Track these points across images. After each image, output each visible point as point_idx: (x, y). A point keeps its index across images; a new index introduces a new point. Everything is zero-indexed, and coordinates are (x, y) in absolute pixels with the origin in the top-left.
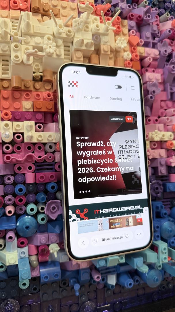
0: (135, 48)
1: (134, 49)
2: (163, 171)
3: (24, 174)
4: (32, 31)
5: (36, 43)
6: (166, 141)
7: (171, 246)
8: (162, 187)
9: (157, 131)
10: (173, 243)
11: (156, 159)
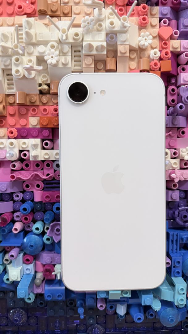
0: (167, 42)
1: (165, 44)
3: (33, 192)
4: (34, 41)
5: (39, 53)
9: (187, 148)
11: (187, 181)
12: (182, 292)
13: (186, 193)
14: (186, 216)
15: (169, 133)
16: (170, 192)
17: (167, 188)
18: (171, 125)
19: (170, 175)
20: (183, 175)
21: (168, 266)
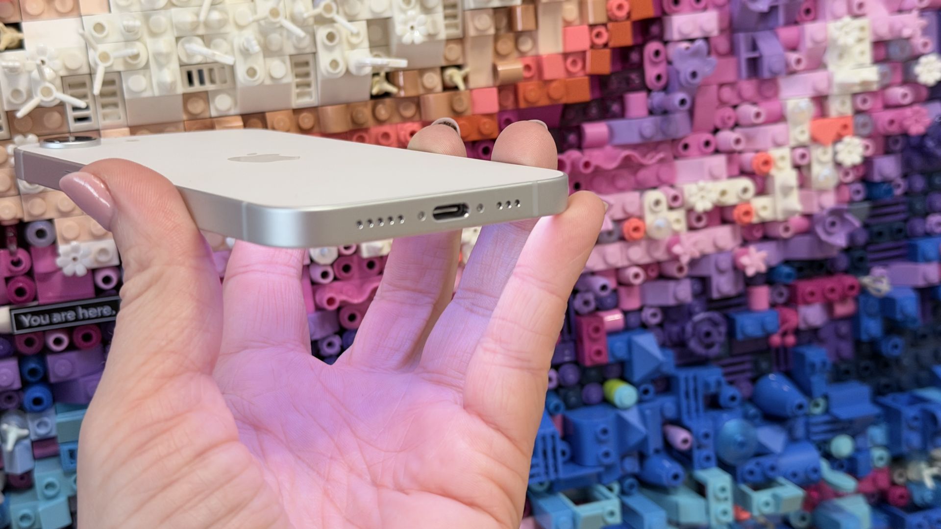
2: (724, 285)
5: (373, 12)
6: (733, 207)
7: (745, 481)
8: (723, 329)
9: (702, 183)
10: (751, 473)
11: (704, 256)
12: (722, 495)
13: (704, 282)
14: (708, 334)
15: (661, 155)
16: (671, 285)
17: (663, 277)
18: (659, 137)
19: (669, 249)
20: (695, 244)
21: (685, 447)
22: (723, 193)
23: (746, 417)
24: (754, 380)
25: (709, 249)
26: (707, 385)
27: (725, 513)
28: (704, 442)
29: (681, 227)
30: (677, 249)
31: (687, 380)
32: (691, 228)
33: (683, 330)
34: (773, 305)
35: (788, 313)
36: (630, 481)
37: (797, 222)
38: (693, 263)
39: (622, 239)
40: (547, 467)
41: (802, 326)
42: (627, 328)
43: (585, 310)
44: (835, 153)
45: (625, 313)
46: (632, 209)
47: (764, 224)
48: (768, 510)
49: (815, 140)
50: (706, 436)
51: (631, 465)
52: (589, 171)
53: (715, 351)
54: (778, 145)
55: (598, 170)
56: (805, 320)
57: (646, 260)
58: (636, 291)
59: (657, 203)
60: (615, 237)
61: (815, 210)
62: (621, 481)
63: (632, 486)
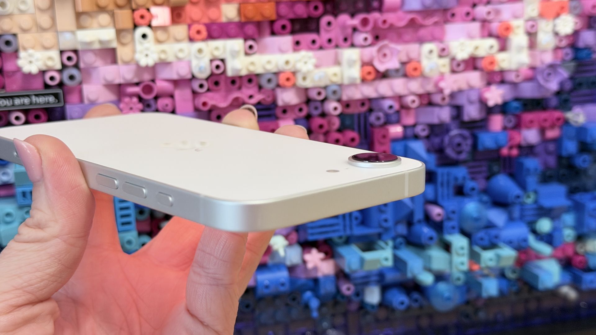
2: (472, 112)
6: (482, 58)
7: (477, 244)
8: (469, 142)
9: (462, 40)
10: (482, 239)
11: (460, 91)
12: (461, 252)
13: (458, 110)
14: (459, 145)
15: (435, 19)
16: (436, 110)
17: (431, 104)
18: (435, 7)
19: (436, 85)
20: (455, 82)
21: (438, 219)
22: (476, 48)
23: (481, 201)
24: (488, 178)
25: (464, 86)
26: (456, 179)
27: (462, 264)
28: (452, 216)
29: (446, 70)
30: (442, 85)
31: (443, 175)
32: (453, 72)
33: (442, 141)
34: (505, 128)
35: (514, 134)
36: (400, 240)
37: (525, 72)
38: (452, 95)
39: (405, 76)
40: (345, 226)
41: (523, 143)
42: (405, 138)
43: (377, 123)
44: (555, 26)
45: (405, 127)
46: (413, 55)
47: (502, 72)
48: (492, 264)
49: (542, 15)
50: (453, 212)
51: (402, 229)
52: (386, 26)
53: (463, 156)
54: (516, 17)
55: (392, 26)
56: (525, 140)
57: (421, 91)
58: (412, 112)
59: (431, 52)
60: (401, 73)
61: (538, 64)
62: (394, 239)
63: (401, 244)
